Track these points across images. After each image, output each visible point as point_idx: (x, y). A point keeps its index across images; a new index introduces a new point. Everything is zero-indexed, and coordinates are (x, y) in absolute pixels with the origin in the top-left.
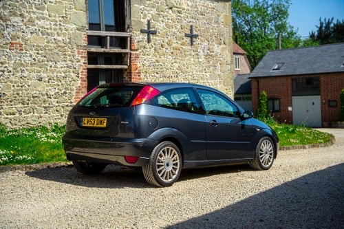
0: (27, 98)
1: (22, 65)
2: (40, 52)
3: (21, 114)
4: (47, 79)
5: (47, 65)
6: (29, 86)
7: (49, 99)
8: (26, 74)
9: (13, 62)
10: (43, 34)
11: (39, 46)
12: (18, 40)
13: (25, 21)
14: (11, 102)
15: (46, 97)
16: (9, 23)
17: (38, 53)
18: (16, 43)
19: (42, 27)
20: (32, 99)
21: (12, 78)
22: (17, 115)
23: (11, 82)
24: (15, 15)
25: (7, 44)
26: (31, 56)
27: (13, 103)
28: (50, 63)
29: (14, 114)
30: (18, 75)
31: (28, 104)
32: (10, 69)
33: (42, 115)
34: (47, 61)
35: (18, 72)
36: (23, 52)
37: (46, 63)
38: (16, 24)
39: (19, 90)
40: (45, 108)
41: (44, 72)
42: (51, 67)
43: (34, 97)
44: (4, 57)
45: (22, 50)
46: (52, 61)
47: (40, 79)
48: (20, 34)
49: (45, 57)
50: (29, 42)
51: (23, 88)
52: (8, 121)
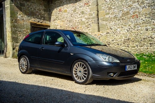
0: (140, 40)
1: (138, 24)
2: (147, 16)
3: (138, 47)
4: (151, 29)
5: (151, 22)
6: (141, 34)
7: (153, 39)
8: (140, 28)
9: (134, 24)
10: (149, 7)
11: (147, 14)
12: (136, 13)
13: (139, 3)
14: (133, 41)
15: (150, 38)
16: (132, 7)
17: (145, 17)
18: (135, 15)
19: (149, 3)
20: (143, 40)
21: (133, 31)
22: (136, 47)
23: (133, 33)
24: (135, 2)
25: (131, 16)
26: (142, 19)
27: (134, 42)
28: (153, 21)
29: (134, 47)
30: (136, 29)
31: (141, 42)
32: (133, 27)
33: (149, 48)
34: (151, 20)
35: (136, 28)
36: (138, 18)
37: (150, 21)
38: (135, 7)
39: (137, 36)
40: (150, 44)
41: (149, 26)
42: (153, 22)
43: (144, 39)
44: (130, 23)
45: (138, 17)
46: (154, 19)
47: (147, 30)
48: (137, 10)
49: (150, 18)
50: (141, 13)
51: (139, 35)
52: (132, 50)
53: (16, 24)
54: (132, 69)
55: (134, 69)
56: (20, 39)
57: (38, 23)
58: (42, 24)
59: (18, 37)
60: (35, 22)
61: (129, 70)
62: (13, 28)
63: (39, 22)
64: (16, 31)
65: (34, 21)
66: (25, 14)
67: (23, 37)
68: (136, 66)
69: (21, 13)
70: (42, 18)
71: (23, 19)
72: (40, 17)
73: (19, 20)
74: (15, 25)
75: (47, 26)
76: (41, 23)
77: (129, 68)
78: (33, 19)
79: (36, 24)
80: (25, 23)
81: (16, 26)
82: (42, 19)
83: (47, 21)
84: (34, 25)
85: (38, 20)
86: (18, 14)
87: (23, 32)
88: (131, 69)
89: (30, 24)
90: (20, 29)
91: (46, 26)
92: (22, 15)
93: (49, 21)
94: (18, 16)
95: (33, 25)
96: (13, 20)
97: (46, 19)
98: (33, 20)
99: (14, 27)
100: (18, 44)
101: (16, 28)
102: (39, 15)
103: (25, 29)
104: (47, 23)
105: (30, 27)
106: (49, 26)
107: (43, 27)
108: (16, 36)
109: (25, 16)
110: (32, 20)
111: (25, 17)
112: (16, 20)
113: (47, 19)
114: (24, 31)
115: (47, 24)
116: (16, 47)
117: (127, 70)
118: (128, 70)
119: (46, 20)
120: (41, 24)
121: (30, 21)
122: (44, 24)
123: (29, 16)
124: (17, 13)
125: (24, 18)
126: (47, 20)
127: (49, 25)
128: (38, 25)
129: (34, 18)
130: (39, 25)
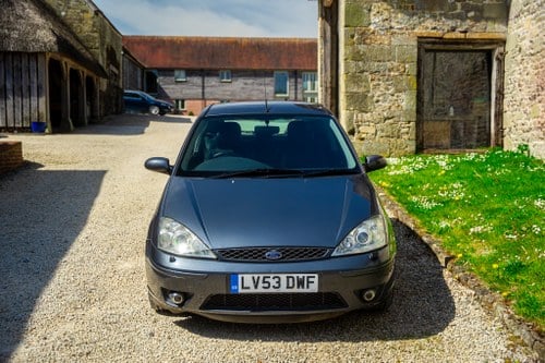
53: (362, 48)
54: (283, 289)
55: (295, 290)
56: (375, 99)
57: (447, 36)
58: (469, 35)
59: (368, 92)
60: (438, 33)
61: (260, 290)
62: (352, 63)
63: (453, 29)
64: (362, 72)
65: (435, 28)
66: (400, 7)
67: (388, 90)
68: (316, 280)
69: (385, 5)
70: (471, 14)
71: (391, 28)
72: (458, 11)
73: (373, 33)
74: (358, 52)
75: (492, 41)
76: (465, 32)
77: (261, 284)
78: (430, 23)
79: (441, 38)
80: (395, 41)
81: (364, 54)
82: (471, 18)
83: (490, 23)
84: (434, 43)
85: (451, 23)
86: (372, 13)
87: (387, 73)
88: (271, 290)
89: (415, 43)
90: (376, 64)
91: (486, 44)
92: (386, 15)
93: (502, 22)
94: (372, 18)
95: (428, 43)
96: (353, 37)
97: (486, 15)
98: (429, 27)
99: (354, 59)
100: (369, 114)
101: (360, 63)
102: (459, 5)
103: (396, 64)
104: (494, 30)
105: (416, 55)
106: (503, 42)
107: (471, 47)
108: (361, 90)
109: (399, 15)
110: (427, 28)
111: (400, 20)
112: (363, 33)
113: (493, 15)
114: (390, 71)
115: (490, 36)
116: (359, 126)
117: (240, 291)
118: (252, 290)
119: (487, 19)
120: (462, 36)
121: (416, 31)
122: (476, 36)
123: (413, 15)
124: (370, 10)
125: (393, 24)
126: (494, 20)
127: (502, 36)
128: (452, 43)
129: (434, 17)
130: (456, 42)
